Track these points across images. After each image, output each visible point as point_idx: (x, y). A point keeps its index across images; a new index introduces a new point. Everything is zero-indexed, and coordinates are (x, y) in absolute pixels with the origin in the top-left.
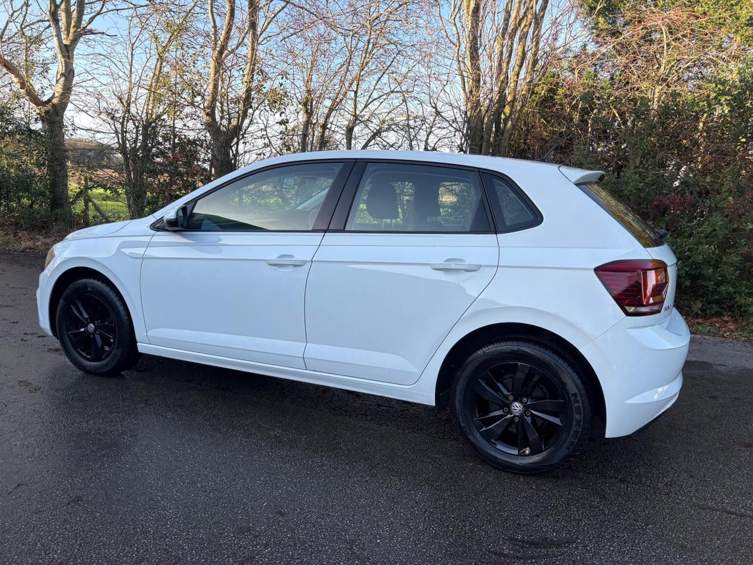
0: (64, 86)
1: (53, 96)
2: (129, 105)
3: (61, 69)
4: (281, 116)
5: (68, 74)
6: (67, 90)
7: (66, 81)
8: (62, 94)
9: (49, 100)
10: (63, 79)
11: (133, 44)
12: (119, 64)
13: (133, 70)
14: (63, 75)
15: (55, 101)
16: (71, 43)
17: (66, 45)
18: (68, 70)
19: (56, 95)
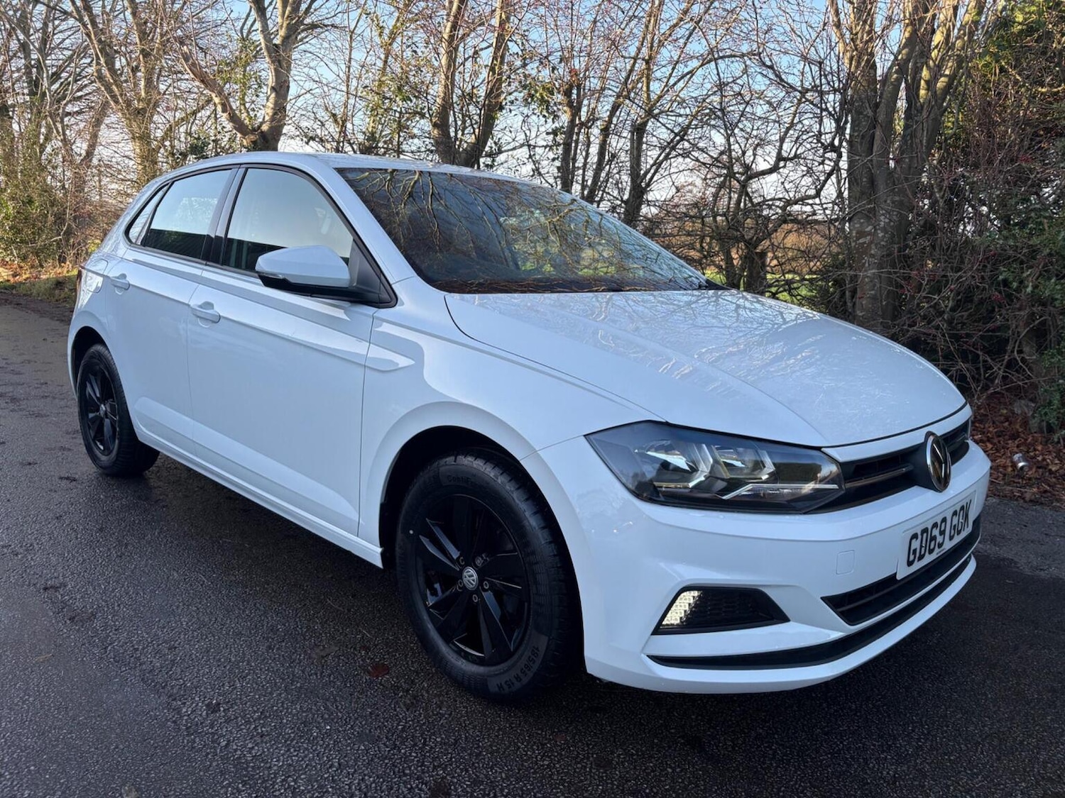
0: (276, 104)
1: (264, 122)
2: (344, 121)
3: (271, 80)
4: (553, 122)
5: (281, 89)
6: (280, 108)
7: (277, 97)
8: (275, 114)
9: (259, 127)
10: (273, 95)
11: (352, 32)
12: (332, 63)
13: (351, 70)
14: (273, 89)
15: (265, 128)
16: (283, 41)
17: (276, 47)
18: (280, 82)
19: (267, 118)
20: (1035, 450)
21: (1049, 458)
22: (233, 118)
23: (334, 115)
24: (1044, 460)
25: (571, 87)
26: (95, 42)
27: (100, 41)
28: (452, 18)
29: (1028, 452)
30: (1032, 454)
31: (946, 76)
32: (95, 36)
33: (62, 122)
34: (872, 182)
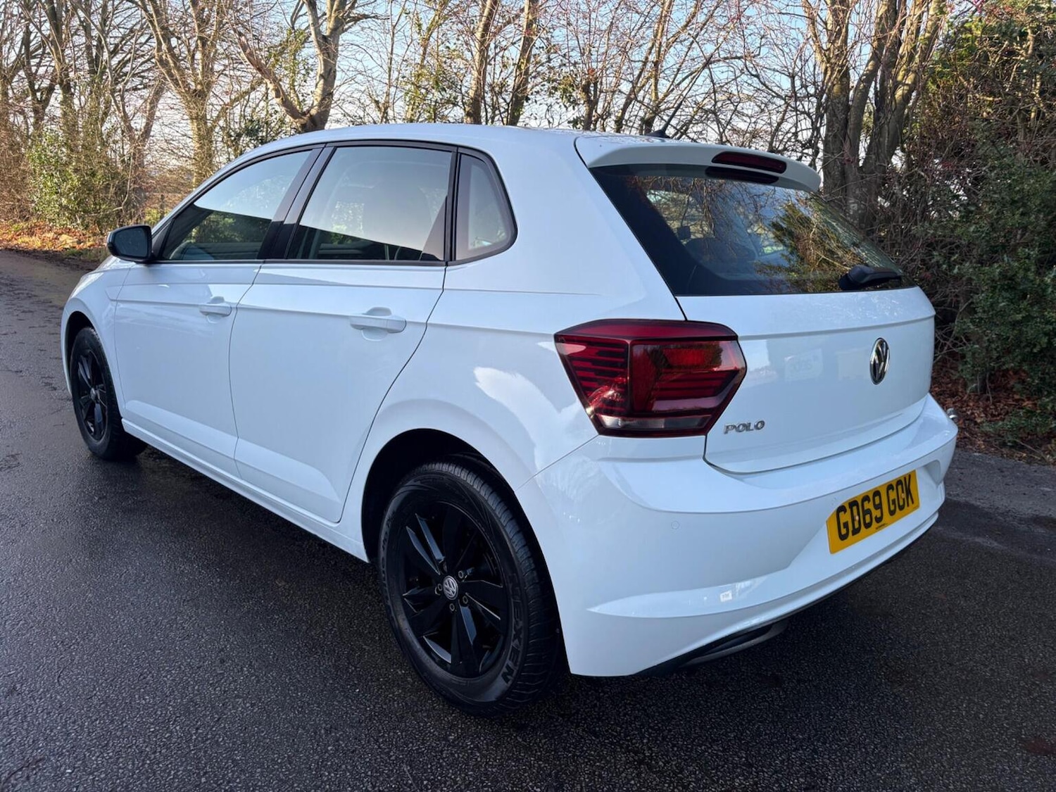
0: (324, 90)
1: (312, 107)
2: (386, 108)
3: (319, 68)
4: (574, 112)
5: (329, 76)
6: (327, 95)
7: (325, 84)
8: (323, 99)
9: (309, 111)
10: (322, 82)
11: (394, 27)
12: (375, 55)
13: (393, 62)
14: (322, 76)
15: (313, 112)
16: (331, 33)
17: (325, 38)
18: (328, 70)
19: (316, 103)
20: (968, 406)
21: (976, 412)
22: (286, 103)
23: (377, 102)
24: (973, 413)
25: (588, 84)
26: (158, 29)
27: (163, 28)
28: (484, 19)
29: (962, 407)
30: (964, 409)
31: (907, 85)
32: (158, 24)
33: (123, 99)
34: (843, 174)
